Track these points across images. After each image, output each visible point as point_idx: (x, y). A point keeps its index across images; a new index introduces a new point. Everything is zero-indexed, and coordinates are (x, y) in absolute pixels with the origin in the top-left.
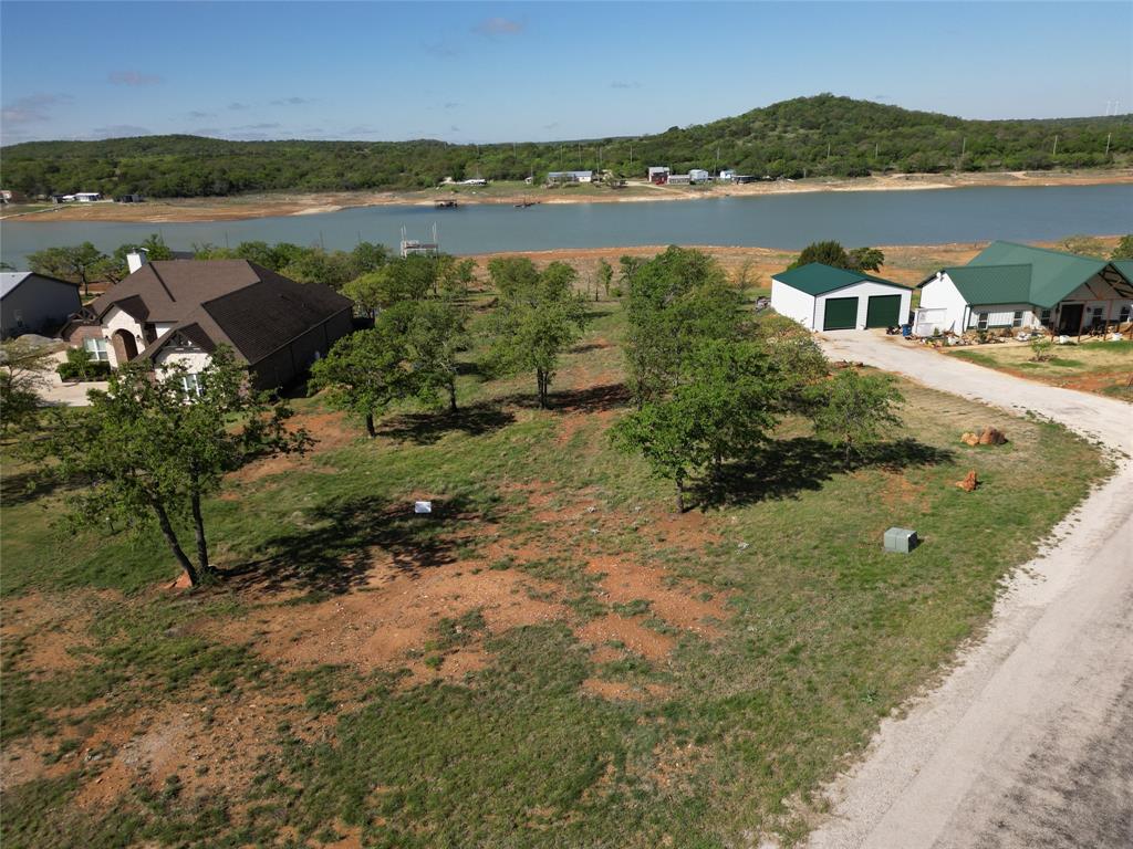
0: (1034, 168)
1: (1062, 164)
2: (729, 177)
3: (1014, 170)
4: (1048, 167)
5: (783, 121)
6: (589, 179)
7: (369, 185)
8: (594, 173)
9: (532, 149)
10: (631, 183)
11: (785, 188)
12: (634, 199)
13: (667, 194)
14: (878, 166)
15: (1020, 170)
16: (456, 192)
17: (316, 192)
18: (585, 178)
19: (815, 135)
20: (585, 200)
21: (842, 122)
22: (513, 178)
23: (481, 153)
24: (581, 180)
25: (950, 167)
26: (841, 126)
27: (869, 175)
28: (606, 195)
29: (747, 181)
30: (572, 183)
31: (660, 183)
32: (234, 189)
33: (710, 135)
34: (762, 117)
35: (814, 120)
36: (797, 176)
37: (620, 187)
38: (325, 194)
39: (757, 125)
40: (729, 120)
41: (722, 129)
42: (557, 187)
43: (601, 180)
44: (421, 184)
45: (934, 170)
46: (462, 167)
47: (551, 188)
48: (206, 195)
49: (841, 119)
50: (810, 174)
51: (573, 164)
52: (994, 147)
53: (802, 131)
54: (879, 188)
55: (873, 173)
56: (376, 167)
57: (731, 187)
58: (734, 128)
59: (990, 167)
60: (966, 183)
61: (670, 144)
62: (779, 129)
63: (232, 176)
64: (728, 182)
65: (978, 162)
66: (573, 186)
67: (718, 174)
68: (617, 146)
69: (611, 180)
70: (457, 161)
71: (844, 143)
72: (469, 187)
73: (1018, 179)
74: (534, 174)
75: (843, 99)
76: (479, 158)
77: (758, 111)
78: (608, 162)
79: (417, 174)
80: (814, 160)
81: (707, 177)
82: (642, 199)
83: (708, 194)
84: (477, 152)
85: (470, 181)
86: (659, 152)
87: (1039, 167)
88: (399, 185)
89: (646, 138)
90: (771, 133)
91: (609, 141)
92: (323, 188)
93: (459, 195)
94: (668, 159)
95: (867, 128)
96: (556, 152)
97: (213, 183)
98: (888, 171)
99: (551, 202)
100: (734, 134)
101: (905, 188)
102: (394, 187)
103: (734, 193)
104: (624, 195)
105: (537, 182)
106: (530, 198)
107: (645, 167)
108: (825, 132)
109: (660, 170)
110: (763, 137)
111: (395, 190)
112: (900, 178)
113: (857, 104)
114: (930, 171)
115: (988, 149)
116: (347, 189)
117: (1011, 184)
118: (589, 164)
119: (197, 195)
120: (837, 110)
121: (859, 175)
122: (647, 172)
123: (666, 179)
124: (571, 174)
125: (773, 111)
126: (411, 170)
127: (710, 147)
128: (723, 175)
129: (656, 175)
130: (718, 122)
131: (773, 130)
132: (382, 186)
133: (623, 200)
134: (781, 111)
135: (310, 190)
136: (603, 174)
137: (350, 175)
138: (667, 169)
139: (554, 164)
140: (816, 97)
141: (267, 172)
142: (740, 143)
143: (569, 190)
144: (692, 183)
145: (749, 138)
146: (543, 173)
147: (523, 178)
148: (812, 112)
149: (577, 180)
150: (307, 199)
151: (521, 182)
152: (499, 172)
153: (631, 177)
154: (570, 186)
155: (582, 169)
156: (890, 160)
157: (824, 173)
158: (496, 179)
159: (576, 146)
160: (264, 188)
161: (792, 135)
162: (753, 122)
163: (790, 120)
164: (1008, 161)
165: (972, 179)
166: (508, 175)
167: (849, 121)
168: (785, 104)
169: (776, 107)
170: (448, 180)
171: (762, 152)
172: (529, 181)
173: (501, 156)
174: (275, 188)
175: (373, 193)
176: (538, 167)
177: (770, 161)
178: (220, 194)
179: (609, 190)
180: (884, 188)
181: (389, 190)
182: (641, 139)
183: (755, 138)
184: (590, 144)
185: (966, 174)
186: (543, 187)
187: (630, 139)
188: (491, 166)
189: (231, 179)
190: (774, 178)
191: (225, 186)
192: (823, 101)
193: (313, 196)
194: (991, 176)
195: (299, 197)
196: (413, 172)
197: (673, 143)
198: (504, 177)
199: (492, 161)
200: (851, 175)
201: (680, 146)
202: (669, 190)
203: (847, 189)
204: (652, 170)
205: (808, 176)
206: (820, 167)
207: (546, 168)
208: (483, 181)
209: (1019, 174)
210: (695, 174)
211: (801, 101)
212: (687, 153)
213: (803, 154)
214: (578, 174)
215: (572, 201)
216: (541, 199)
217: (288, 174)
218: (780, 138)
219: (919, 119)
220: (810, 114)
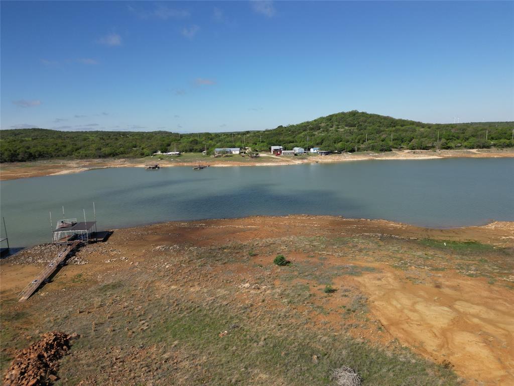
0: (480, 148)
1: (495, 145)
2: (316, 151)
3: (470, 148)
4: (488, 147)
5: (337, 123)
6: (238, 152)
7: (114, 155)
8: (241, 149)
9: (208, 136)
10: (262, 155)
11: (347, 158)
12: (265, 164)
13: (283, 161)
14: (395, 146)
15: (473, 148)
16: (161, 159)
17: (80, 159)
18: (236, 151)
19: (355, 129)
20: (236, 165)
21: (366, 124)
22: (196, 151)
23: (181, 138)
24: (234, 153)
25: (433, 147)
26: (366, 126)
27: (391, 150)
28: (248, 161)
29: (327, 154)
30: (229, 154)
31: (278, 155)
32: (31, 157)
33: (300, 130)
34: (324, 121)
35: (352, 122)
36: (352, 151)
37: (256, 157)
38: (85, 160)
39: (323, 125)
40: (308, 122)
41: (305, 126)
42: (220, 156)
43: (245, 153)
44: (142, 155)
45: (426, 148)
46: (169, 145)
47: (216, 157)
48: (12, 161)
49: (365, 122)
50: (359, 149)
51: (229, 144)
52: (454, 136)
53: (347, 128)
54: (401, 158)
55: (392, 149)
56: (121, 145)
57: (317, 157)
58: (311, 126)
59: (456, 147)
60: (448, 155)
61: (280, 134)
62: (335, 127)
63: (32, 150)
64: (315, 154)
65: (450, 144)
66: (229, 156)
67: (309, 150)
68: (252, 135)
69: (250, 153)
70: (167, 141)
71: (372, 134)
72: (170, 156)
73: (475, 154)
74: (208, 149)
75: (363, 113)
76: (179, 140)
77: (322, 118)
78: (248, 143)
79: (143, 149)
80: (359, 142)
81: (303, 151)
82: (269, 164)
83: (306, 161)
84: (178, 137)
85: (171, 153)
86: (276, 138)
87: (484, 147)
88: (131, 155)
89: (267, 131)
90: (331, 129)
91: (248, 132)
92: (86, 157)
93: (163, 161)
94: (280, 142)
95: (380, 127)
96: (221, 137)
97: (18, 154)
98: (401, 149)
99: (216, 166)
100: (312, 129)
101: (416, 158)
102: (128, 155)
103: (320, 161)
104: (259, 162)
105: (208, 154)
106: (204, 163)
107: (269, 146)
108: (360, 128)
109: (277, 147)
110: (327, 131)
111: (128, 157)
112: (409, 152)
113: (372, 116)
114: (424, 149)
115: (451, 137)
116: (100, 157)
117: (473, 156)
118: (238, 144)
119: (5, 161)
120: (362, 118)
121: (386, 150)
122: (270, 149)
123: (281, 152)
124: (228, 149)
125: (330, 118)
126: (140, 146)
127: (301, 135)
128: (312, 150)
129: (276, 150)
130: (302, 123)
131: (331, 127)
132: (121, 156)
133: (258, 165)
134: (334, 118)
135: (77, 158)
136: (246, 149)
137: (104, 149)
138: (281, 147)
139: (219, 144)
140: (350, 112)
141: (57, 147)
142: (316, 133)
143: (227, 158)
144: (296, 155)
145: (320, 131)
146: (213, 149)
147: (201, 151)
148: (350, 118)
149: (232, 153)
150: (73, 164)
151: (200, 153)
152: (187, 148)
153: (261, 151)
154: (227, 156)
155: (234, 147)
156: (399, 143)
157: (366, 149)
158: (186, 151)
159: (231, 135)
160: (52, 157)
161: (342, 130)
162: (321, 123)
163: (339, 123)
164: (466, 144)
165: (449, 154)
166: (193, 149)
168: (336, 115)
169: (331, 116)
170: (159, 153)
171: (330, 138)
172: (204, 153)
173: (191, 140)
174: (59, 156)
175: (115, 159)
176: (210, 145)
177: (335, 143)
178: (22, 160)
179: (250, 159)
180: (405, 158)
181: (124, 158)
182: (264, 132)
183: (324, 131)
184: (239, 133)
185: (444, 150)
186: (212, 156)
187: (259, 132)
188: (184, 144)
189: (31, 152)
190: (340, 152)
191: (27, 155)
192: (354, 114)
193: (78, 161)
194: (458, 152)
195: (70, 162)
196: (141, 148)
197: (282, 134)
198: (191, 151)
199: (184, 143)
200: (382, 150)
201: (286, 135)
202: (284, 159)
203: (384, 158)
204: (273, 148)
205: (358, 151)
206: (362, 146)
207: (214, 146)
208: (178, 153)
209: (474, 151)
210: (297, 150)
211: (343, 113)
212: (290, 138)
213: (352, 139)
214: (232, 149)
215: (229, 165)
216: (210, 163)
217: (69, 148)
218: (337, 131)
219: (403, 123)
220: (349, 120)
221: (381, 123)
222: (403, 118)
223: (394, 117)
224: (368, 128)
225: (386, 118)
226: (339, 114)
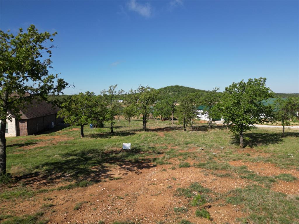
5: (169, 90)
6: (122, 102)
8: (123, 101)
19: (176, 93)
21: (182, 91)
34: (163, 89)
49: (182, 90)
53: (173, 93)
62: (167, 92)
71: (184, 95)
75: (181, 86)
95: (188, 92)
108: (179, 93)
110: (164, 94)
113: (185, 87)
118: (122, 98)
120: (180, 88)
125: (166, 88)
131: (166, 92)
134: (167, 88)
140: (175, 86)
149: (119, 102)
155: (120, 99)
161: (171, 93)
162: (161, 90)
167: (184, 91)
168: (169, 87)
169: (166, 87)
192: (177, 87)
211: (172, 86)
218: (168, 94)
219: (199, 91)
220: (174, 89)
221: (189, 91)
222: (200, 89)
223: (196, 89)
224: (183, 93)
225: (191, 89)
226: (170, 86)
